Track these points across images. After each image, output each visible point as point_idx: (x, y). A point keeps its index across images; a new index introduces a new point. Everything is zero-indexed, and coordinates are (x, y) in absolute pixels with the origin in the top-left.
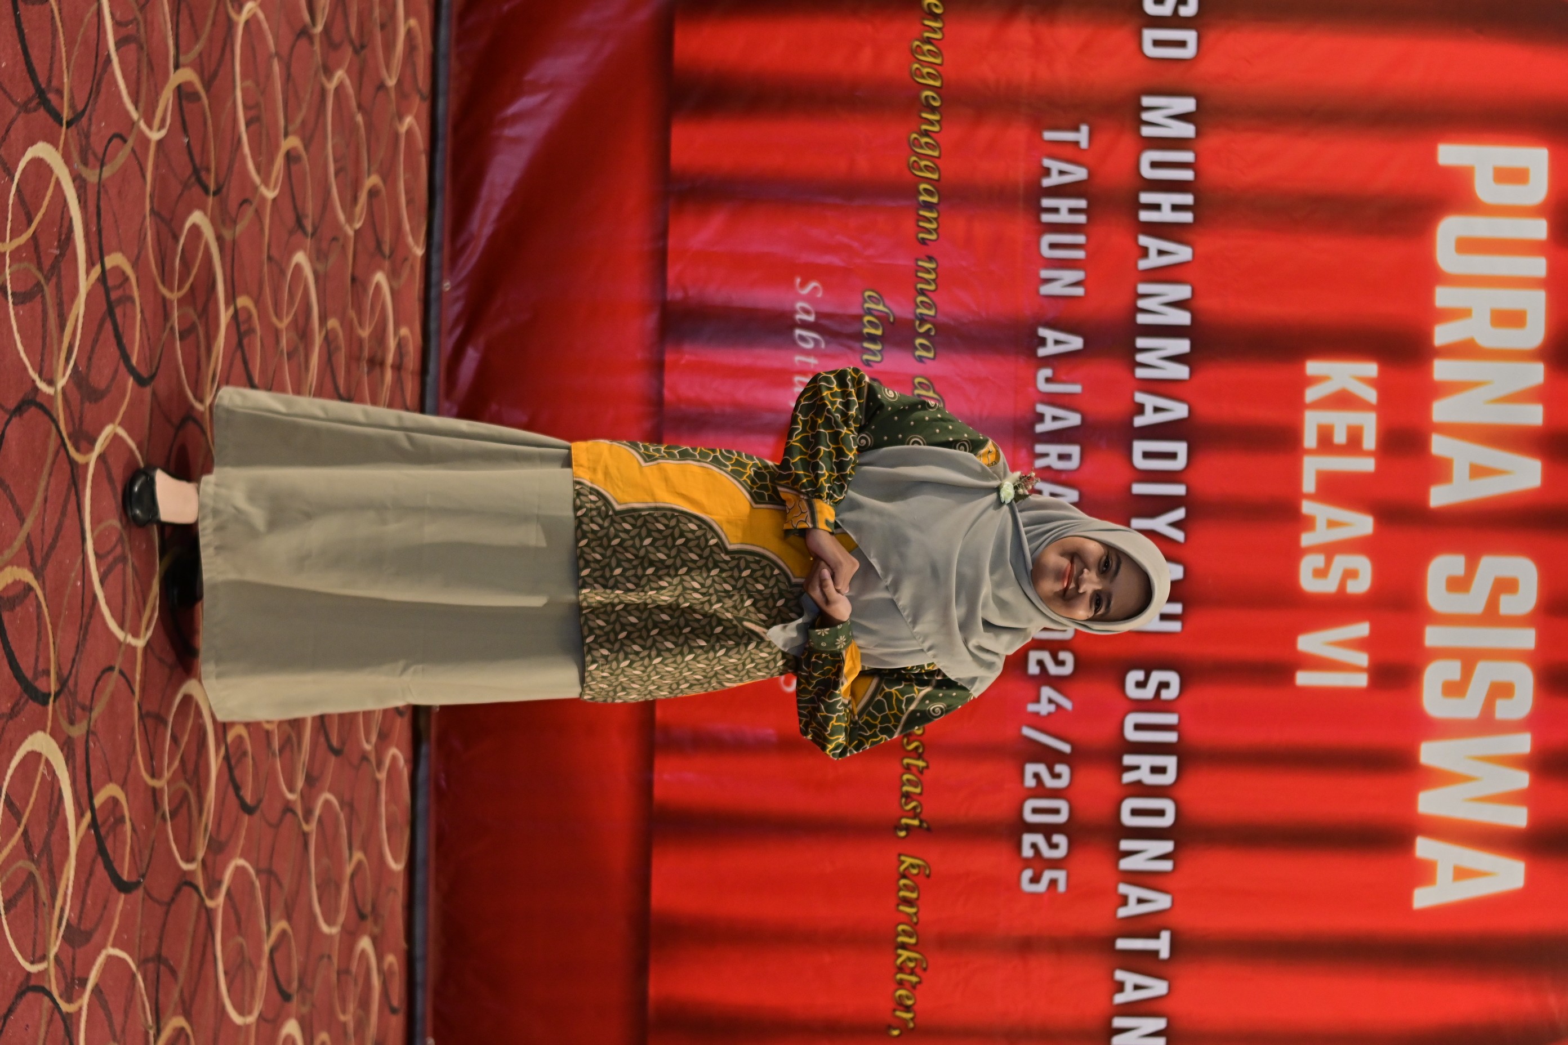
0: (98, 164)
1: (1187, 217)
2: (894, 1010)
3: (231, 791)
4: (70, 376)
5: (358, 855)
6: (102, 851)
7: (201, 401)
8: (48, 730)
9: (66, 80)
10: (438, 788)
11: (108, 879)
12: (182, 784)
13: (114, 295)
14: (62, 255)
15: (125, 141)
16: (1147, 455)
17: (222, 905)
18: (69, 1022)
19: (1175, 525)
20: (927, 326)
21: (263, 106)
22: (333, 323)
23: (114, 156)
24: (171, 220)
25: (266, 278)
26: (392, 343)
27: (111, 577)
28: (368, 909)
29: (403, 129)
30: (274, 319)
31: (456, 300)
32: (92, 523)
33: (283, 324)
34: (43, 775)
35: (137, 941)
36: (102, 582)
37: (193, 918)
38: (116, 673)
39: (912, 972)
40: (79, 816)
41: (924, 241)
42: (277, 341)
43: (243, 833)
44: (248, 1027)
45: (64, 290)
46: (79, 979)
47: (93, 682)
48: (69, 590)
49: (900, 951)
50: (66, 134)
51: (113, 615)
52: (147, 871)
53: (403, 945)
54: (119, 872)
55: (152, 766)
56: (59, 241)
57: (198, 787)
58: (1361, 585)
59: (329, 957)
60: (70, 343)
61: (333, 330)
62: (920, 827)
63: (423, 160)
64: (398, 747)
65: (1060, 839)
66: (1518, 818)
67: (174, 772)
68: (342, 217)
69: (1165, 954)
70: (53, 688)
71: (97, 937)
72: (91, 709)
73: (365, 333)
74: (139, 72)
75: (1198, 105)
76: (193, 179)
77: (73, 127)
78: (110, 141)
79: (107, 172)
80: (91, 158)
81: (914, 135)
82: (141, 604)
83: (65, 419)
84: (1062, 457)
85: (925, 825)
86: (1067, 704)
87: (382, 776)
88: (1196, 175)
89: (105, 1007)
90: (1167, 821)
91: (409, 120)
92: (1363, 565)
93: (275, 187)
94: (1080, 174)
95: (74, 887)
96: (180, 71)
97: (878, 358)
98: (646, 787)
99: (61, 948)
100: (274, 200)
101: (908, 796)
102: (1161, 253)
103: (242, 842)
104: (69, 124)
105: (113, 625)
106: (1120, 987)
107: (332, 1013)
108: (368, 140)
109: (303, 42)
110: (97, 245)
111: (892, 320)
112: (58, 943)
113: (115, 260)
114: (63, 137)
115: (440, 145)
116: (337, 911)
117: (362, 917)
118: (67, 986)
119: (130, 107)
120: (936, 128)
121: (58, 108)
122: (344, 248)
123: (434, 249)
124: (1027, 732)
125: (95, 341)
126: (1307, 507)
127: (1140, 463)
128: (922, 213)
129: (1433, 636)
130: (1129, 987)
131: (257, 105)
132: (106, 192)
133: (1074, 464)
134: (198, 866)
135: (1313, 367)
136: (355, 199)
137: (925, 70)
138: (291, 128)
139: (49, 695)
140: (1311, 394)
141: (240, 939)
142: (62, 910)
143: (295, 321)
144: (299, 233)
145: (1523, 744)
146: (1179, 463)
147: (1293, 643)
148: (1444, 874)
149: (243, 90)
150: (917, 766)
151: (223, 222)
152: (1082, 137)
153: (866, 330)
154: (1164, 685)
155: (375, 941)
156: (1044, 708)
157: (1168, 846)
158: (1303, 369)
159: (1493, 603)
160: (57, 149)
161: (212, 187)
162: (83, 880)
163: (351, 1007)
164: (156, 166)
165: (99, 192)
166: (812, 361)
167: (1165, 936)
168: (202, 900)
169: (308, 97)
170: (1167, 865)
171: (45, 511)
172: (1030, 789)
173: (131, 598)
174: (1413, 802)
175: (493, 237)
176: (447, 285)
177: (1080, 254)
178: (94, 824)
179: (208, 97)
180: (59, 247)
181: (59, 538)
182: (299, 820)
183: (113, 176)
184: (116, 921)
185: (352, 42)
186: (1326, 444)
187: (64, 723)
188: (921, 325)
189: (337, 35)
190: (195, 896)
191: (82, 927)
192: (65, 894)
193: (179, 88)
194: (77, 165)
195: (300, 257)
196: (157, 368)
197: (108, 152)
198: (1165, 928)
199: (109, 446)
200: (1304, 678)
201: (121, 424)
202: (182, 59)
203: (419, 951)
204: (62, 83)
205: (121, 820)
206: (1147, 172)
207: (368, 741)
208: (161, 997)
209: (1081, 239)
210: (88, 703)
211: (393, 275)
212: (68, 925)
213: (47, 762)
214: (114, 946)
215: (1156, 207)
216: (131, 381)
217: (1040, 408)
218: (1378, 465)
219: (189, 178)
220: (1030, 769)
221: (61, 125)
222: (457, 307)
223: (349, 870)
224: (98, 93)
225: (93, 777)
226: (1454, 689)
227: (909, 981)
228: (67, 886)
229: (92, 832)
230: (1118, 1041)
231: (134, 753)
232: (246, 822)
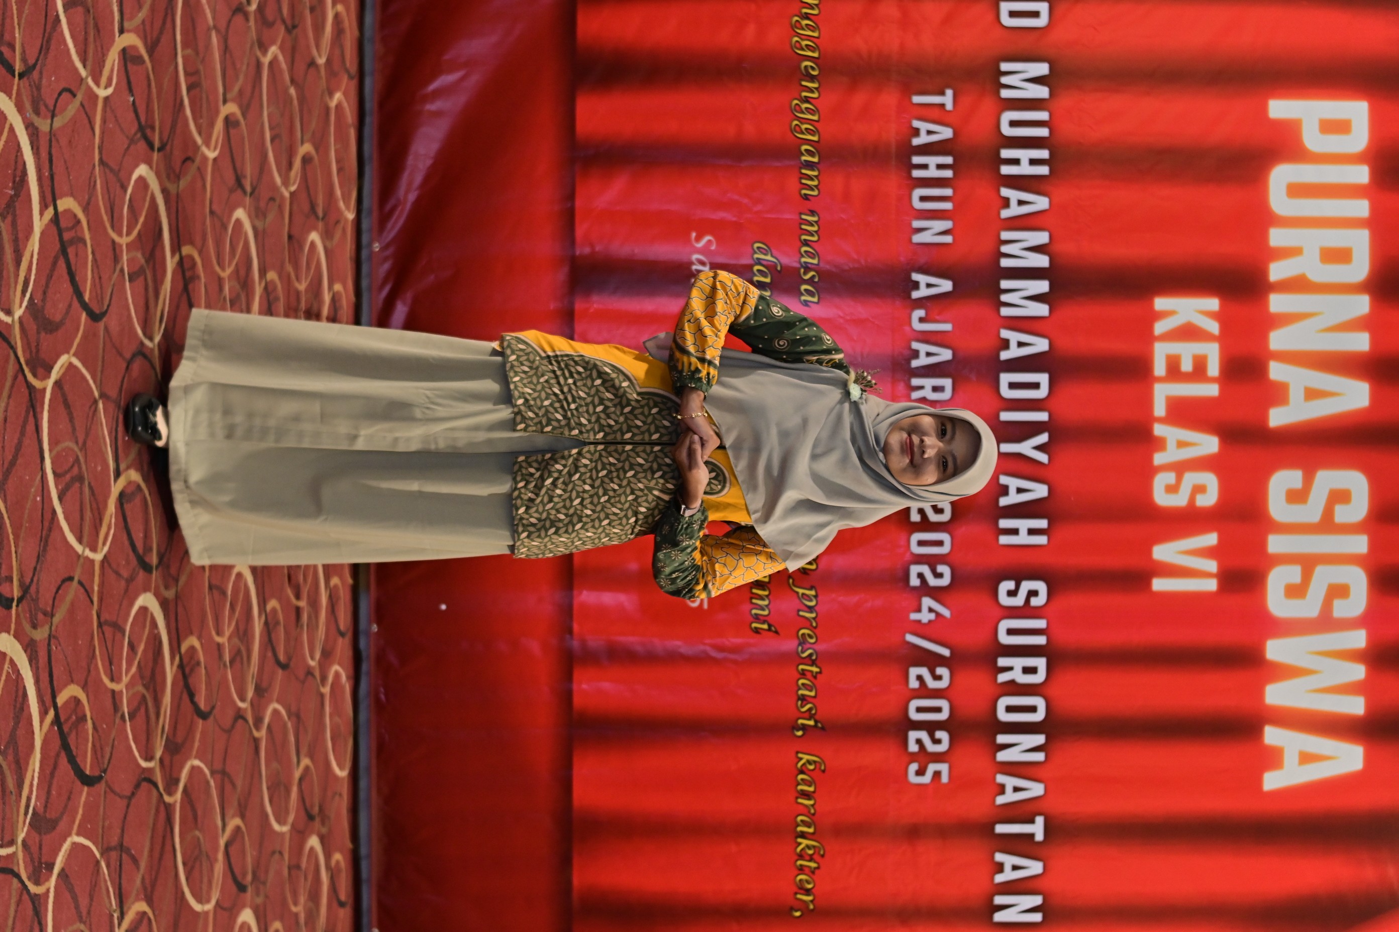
0: (50, 115)
1: (1044, 170)
2: (796, 893)
3: (185, 696)
4: (27, 307)
5: (306, 761)
6: (65, 746)
7: (151, 339)
8: (12, 632)
9: (17, 35)
10: (377, 700)
11: (72, 773)
12: (140, 688)
13: (67, 236)
14: (17, 195)
15: (74, 96)
16: (1013, 386)
17: (179, 801)
18: (37, 903)
19: (1039, 448)
20: (812, 273)
21: (202, 73)
22: (272, 275)
23: (64, 109)
24: (119, 171)
25: (209, 230)
26: (327, 298)
27: (69, 494)
28: (316, 809)
29: (333, 104)
30: (217, 268)
31: (386, 259)
32: (50, 444)
33: (226, 274)
34: (8, 673)
35: (100, 831)
36: (60, 498)
37: (153, 810)
38: (75, 583)
39: (811, 858)
40: (43, 713)
41: (806, 197)
42: (221, 289)
43: (198, 736)
44: (206, 913)
45: (19, 228)
46: (46, 864)
47: (54, 590)
48: (29, 505)
49: (799, 840)
50: (19, 85)
51: (72, 530)
52: (108, 766)
53: (349, 845)
54: (82, 766)
55: (111, 670)
56: (14, 182)
57: (155, 691)
58: (1209, 499)
59: (281, 853)
60: (25, 277)
61: (272, 281)
62: (815, 726)
63: (352, 134)
64: (340, 664)
65: (942, 735)
66: (1356, 706)
67: (133, 677)
68: (278, 180)
70: (16, 593)
71: (62, 825)
72: (52, 615)
73: (302, 287)
74: (86, 33)
75: (1051, 69)
76: (139, 135)
77: (25, 79)
78: (60, 94)
79: (58, 122)
80: (42, 108)
81: (796, 102)
82: (98, 521)
83: (23, 347)
84: (936, 389)
85: (819, 725)
86: (946, 613)
87: (326, 690)
88: (1051, 133)
89: (71, 890)
90: (1039, 716)
91: (338, 96)
92: (1210, 481)
93: (215, 149)
94: (946, 133)
95: (39, 778)
96: (125, 36)
98: (567, 697)
99: (27, 834)
100: (215, 160)
101: (804, 699)
102: (1021, 203)
103: (197, 744)
104: (21, 76)
105: (71, 539)
106: (1000, 868)
107: (284, 904)
108: (301, 111)
109: (239, 19)
110: (50, 189)
111: (779, 268)
112: (25, 829)
113: (66, 203)
114: (15, 88)
115: (368, 120)
116: (287, 812)
117: (311, 818)
118: (34, 870)
119: (79, 65)
120: (816, 95)
121: (11, 61)
122: (281, 208)
123: (364, 215)
124: (910, 638)
125: (50, 277)
126: (1159, 430)
127: (1006, 392)
128: (804, 171)
129: (1276, 544)
130: (1008, 868)
131: (197, 72)
132: (58, 141)
134: (156, 763)
135: (1161, 303)
136: (290, 165)
137: (804, 43)
138: (229, 96)
139: (13, 599)
140: (1160, 328)
141: (197, 833)
142: (29, 799)
143: (237, 271)
144: (239, 191)
145: (1358, 639)
146: (1042, 393)
147: (1149, 552)
148: (1290, 759)
149: (183, 57)
150: (811, 672)
151: (168, 177)
152: (948, 100)
154: (1033, 593)
155: (322, 839)
156: (925, 617)
157: (1039, 739)
158: (1151, 305)
159: (1328, 513)
160: (10, 98)
161: (157, 144)
162: (48, 773)
163: (302, 899)
164: (104, 121)
165: (50, 141)
167: (1040, 820)
168: (161, 795)
169: (244, 67)
170: (1040, 757)
171: (5, 429)
172: (914, 690)
173: (88, 515)
174: (1261, 694)
175: (417, 202)
176: (376, 247)
177: (948, 206)
178: (57, 721)
179: (152, 60)
180: (13, 188)
181: (19, 456)
182: (250, 726)
183: (64, 127)
184: (81, 811)
185: (284, 21)
186: (1174, 372)
187: (27, 627)
188: (805, 273)
189: (270, 14)
190: (155, 792)
191: (48, 816)
192: (31, 785)
193: (124, 51)
194: (30, 114)
195: (240, 214)
196: (109, 306)
197: (58, 105)
198: (1040, 814)
199: (64, 374)
200: (1159, 584)
201: (75, 355)
202: (126, 25)
203: (363, 851)
204: (14, 38)
205: (84, 718)
206: (1007, 130)
207: (312, 658)
208: (124, 882)
209: (948, 192)
210: (49, 609)
211: (327, 235)
212: (35, 814)
213: (12, 661)
214: (78, 834)
215: (1016, 162)
216: (84, 315)
217: (915, 345)
218: (1222, 390)
219: (135, 134)
220: (914, 672)
221: (14, 76)
222: (387, 266)
223: (297, 774)
224: (48, 49)
225: (55, 678)
226: (1295, 591)
227: (809, 867)
228: (33, 777)
229: (56, 728)
230: (999, 917)
231: (94, 656)
232: (200, 726)
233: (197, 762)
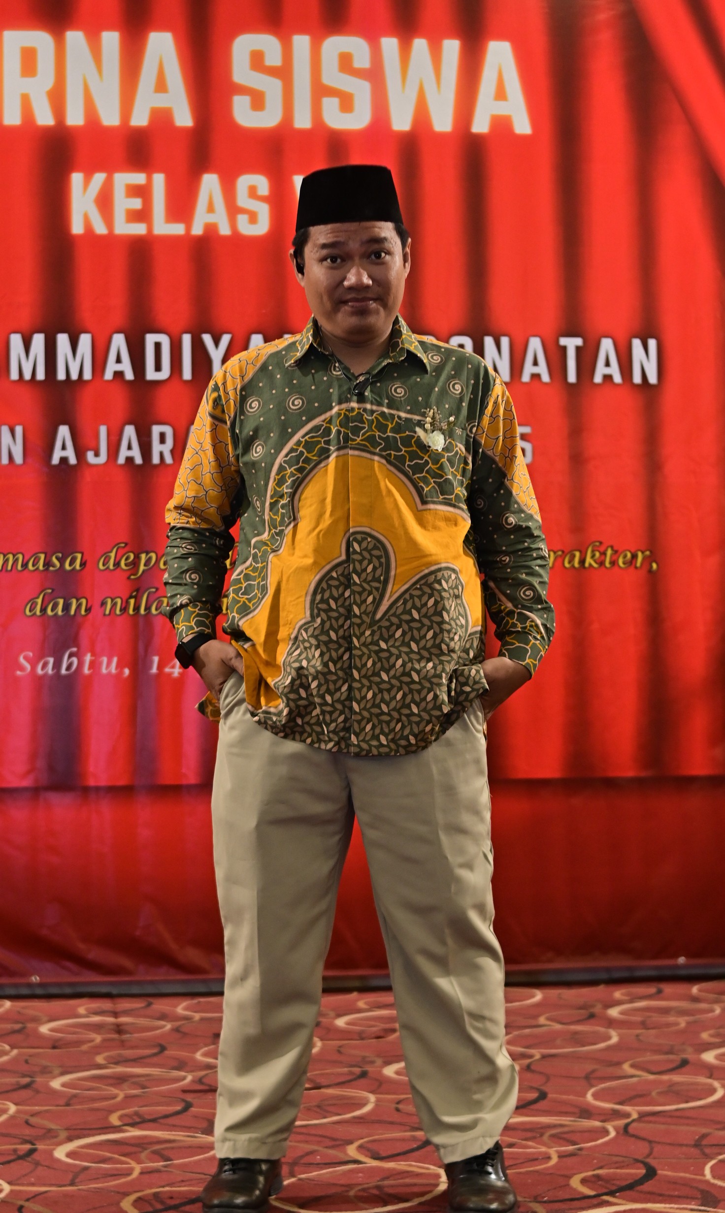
2: (636, 568)
3: (532, 1107)
5: (542, 1020)
6: (630, 1187)
11: (650, 1182)
12: (545, 1137)
16: (158, 368)
17: (632, 1108)
19: (217, 342)
20: (54, 559)
22: (100, 1060)
24: (72, 1171)
25: (86, 1106)
26: (97, 1019)
28: (583, 1012)
30: (118, 1099)
31: (49, 969)
33: (119, 1093)
35: (692, 1160)
37: (651, 1125)
39: (604, 554)
40: (610, 1203)
42: (136, 1096)
43: (565, 1097)
49: (587, 565)
52: (629, 1158)
53: (601, 988)
54: (641, 1175)
55: (541, 1159)
57: (542, 1128)
58: (262, 184)
59: (637, 1036)
61: (105, 1059)
66: (452, 48)
67: (539, 1144)
69: (579, 341)
71: (703, 1187)
73: (98, 1038)
76: (29, 1159)
82: (410, 1174)
84: (162, 439)
90: (468, 342)
92: (244, 182)
97: (84, 601)
100: (15, 1104)
103: (572, 1097)
105: (437, 1192)
106: (608, 378)
107: (683, 1032)
111: (50, 591)
116: (596, 1032)
117: (592, 1016)
122: (31, 1055)
126: (197, 230)
127: (165, 374)
129: (303, 121)
130: (607, 371)
133: (168, 430)
134: (608, 1125)
135: (77, 228)
140: (100, 229)
141: (654, 1094)
143: (112, 1085)
144: (34, 1086)
145: (390, 44)
146: (164, 340)
148: (502, 109)
151: (55, 1137)
153: (60, 613)
155: (608, 1006)
158: (79, 237)
159: (272, 72)
161: (28, 1146)
162: (661, 1198)
163: (671, 1019)
164: (32, 1184)
166: (88, 658)
167: (563, 341)
168: (633, 1121)
170: (505, 341)
173: (407, 1181)
174: (442, 136)
178: (612, 1193)
182: (534, 1062)
184: (683, 1175)
186: (142, 215)
188: (54, 566)
190: (634, 1125)
191: (700, 1196)
192: (678, 1208)
198: (557, 341)
203: (603, 976)
205: (598, 1177)
211: (37, 1020)
212: (702, 1205)
214: (703, 1175)
217: (121, 460)
218: (159, 171)
219: (29, 1162)
223: (558, 1027)
225: (578, 1196)
226: (347, 103)
227: (611, 556)
228: (671, 1208)
229: (617, 1194)
230: (653, 379)
231: (537, 1171)
232: (554, 1096)
233: (589, 1097)
